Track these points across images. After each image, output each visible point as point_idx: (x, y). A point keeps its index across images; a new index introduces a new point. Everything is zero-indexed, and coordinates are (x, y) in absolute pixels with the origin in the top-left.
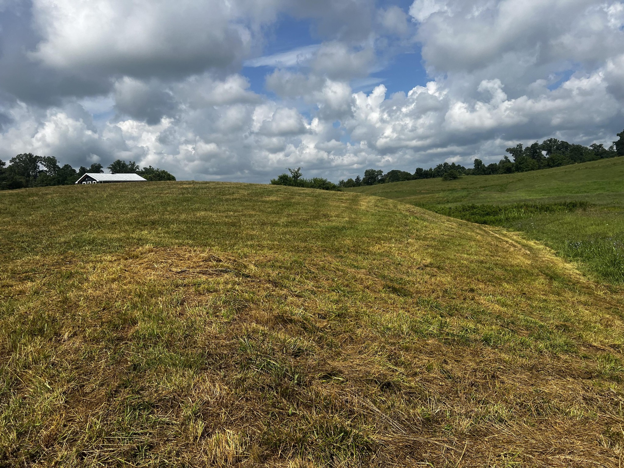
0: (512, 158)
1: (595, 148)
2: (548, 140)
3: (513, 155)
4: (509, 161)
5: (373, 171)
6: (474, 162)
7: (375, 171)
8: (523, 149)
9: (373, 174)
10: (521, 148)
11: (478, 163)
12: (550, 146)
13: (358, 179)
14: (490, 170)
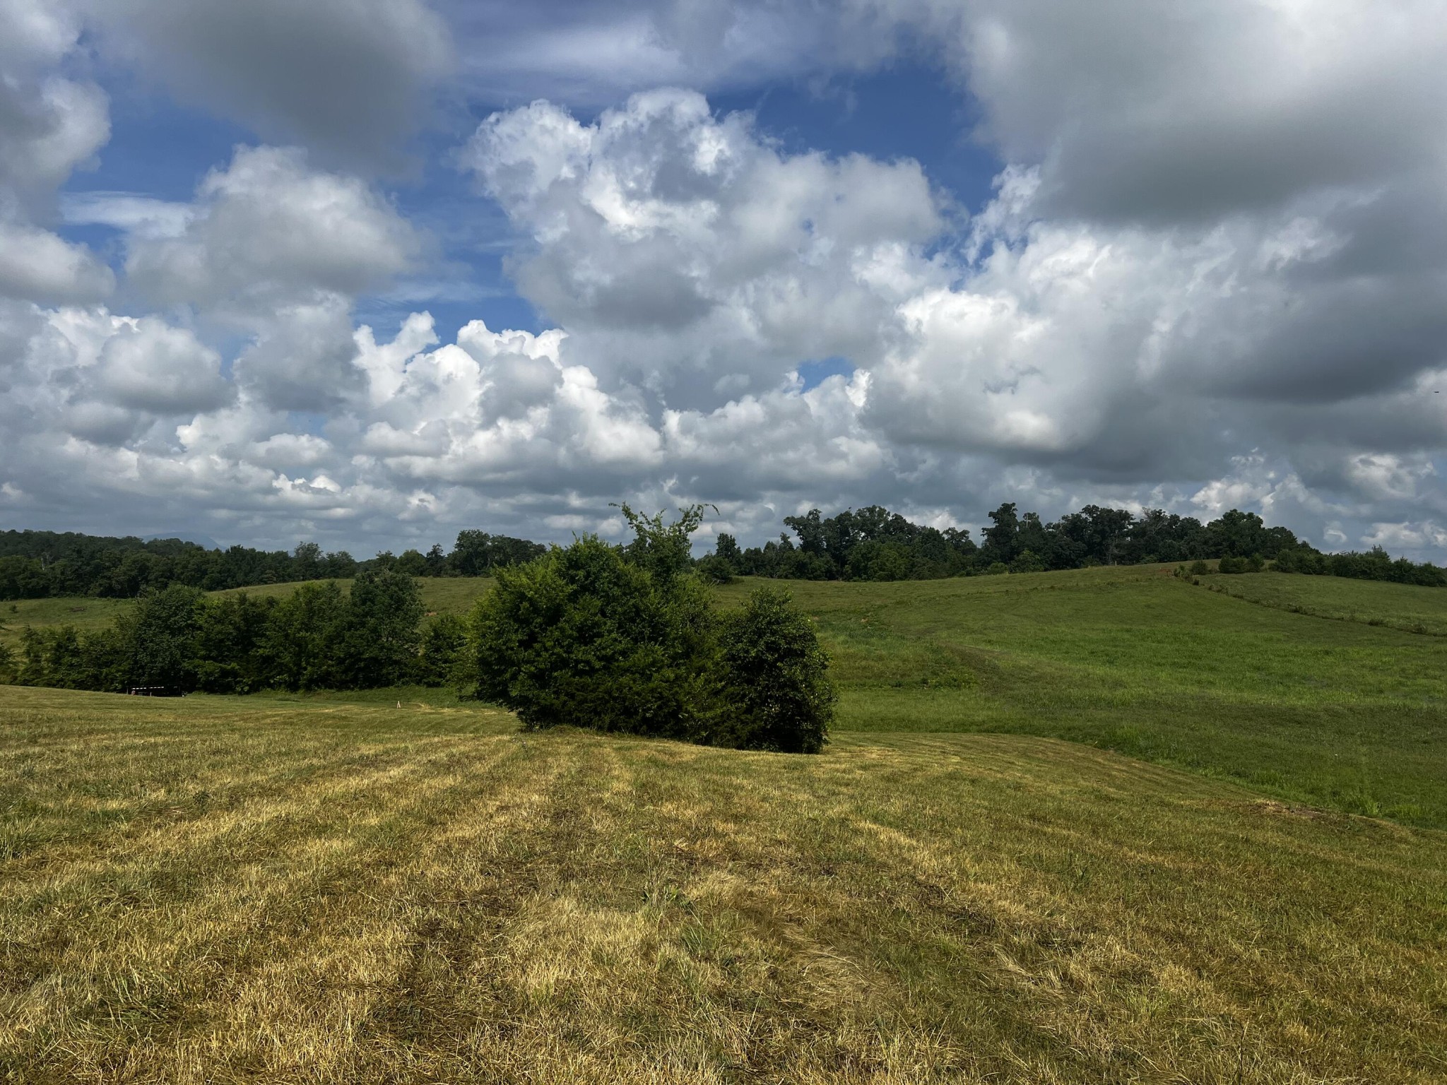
0: (796, 540)
1: (953, 537)
2: (869, 509)
3: (798, 535)
4: (791, 547)
5: (482, 537)
6: (717, 541)
7: (486, 536)
8: (822, 521)
9: (482, 544)
10: (818, 518)
11: (726, 543)
12: (871, 520)
13: (435, 552)
14: (752, 564)
